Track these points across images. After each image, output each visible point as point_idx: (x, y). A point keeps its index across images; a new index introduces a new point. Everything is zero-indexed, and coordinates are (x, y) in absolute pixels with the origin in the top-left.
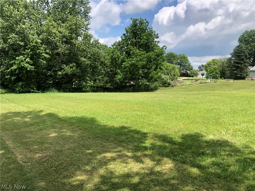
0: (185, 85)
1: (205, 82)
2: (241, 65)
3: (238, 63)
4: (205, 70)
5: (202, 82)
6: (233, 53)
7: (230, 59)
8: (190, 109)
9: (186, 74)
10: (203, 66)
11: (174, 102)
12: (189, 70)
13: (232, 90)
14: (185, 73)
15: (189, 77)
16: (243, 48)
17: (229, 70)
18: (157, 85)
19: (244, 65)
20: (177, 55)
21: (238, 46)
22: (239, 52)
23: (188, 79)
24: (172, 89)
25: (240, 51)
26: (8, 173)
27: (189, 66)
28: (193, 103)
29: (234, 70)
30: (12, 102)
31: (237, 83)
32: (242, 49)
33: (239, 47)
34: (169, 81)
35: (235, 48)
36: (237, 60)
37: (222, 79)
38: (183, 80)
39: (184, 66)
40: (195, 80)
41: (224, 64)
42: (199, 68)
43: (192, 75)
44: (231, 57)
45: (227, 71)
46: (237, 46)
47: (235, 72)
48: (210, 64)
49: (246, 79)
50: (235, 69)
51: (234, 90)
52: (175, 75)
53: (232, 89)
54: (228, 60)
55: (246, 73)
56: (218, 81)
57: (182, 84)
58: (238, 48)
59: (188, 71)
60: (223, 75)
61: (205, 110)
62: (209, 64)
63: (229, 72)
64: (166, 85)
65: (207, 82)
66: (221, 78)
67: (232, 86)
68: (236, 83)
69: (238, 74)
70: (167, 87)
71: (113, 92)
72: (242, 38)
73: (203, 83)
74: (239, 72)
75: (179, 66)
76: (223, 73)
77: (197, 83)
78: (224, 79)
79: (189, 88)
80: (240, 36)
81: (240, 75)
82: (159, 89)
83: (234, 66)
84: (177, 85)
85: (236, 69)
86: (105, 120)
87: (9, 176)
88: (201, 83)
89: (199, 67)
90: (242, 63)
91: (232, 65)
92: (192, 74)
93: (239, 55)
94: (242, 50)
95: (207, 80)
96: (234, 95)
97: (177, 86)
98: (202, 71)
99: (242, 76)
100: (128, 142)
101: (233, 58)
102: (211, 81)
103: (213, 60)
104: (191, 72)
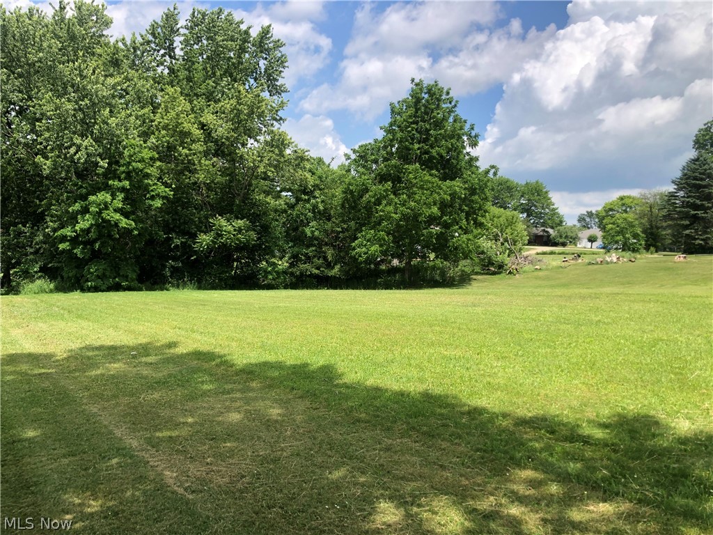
0: (547, 269)
1: (601, 262)
2: (704, 213)
3: (696, 207)
4: (599, 227)
5: (593, 260)
6: (681, 179)
7: (672, 195)
8: (588, 340)
9: (545, 239)
10: (590, 214)
11: (533, 320)
12: (552, 228)
13: (685, 285)
14: (541, 233)
15: (552, 246)
16: (709, 165)
17: (669, 226)
18: (466, 269)
20: (517, 184)
21: (693, 160)
22: (697, 174)
23: (552, 253)
24: (510, 282)
25: (700, 174)
26: (156, 521)
27: (554, 214)
28: (591, 322)
29: (686, 227)
30: (79, 317)
31: (695, 265)
32: (706, 167)
33: (697, 163)
34: (500, 258)
35: (685, 164)
36: (694, 197)
37: (652, 253)
38: (538, 254)
39: (539, 216)
40: (573, 256)
41: (653, 210)
42: (579, 221)
43: (561, 240)
44: (675, 189)
45: (665, 229)
46: (693, 158)
47: (687, 232)
48: (611, 210)
50: (688, 223)
51: (688, 284)
52: (515, 242)
53: (683, 282)
54: (667, 198)
56: (641, 259)
57: (537, 267)
58: (695, 164)
59: (549, 230)
60: (653, 241)
61: (633, 344)
62: (609, 210)
63: (669, 231)
64: (492, 267)
65: (607, 261)
66: (647, 248)
67: (681, 274)
68: (694, 263)
69: (698, 239)
70: (494, 273)
71: (347, 288)
72: (703, 135)
73: (597, 263)
74: (700, 233)
75: (525, 215)
76: (652, 234)
77: (580, 263)
78: (656, 252)
79: (559, 278)
80: (699, 131)
81: (702, 240)
82: (475, 280)
83: (686, 216)
84: (524, 269)
85: (691, 224)
86: (357, 370)
87: (164, 530)
88: (590, 264)
89: (581, 219)
90: (708, 206)
91: (680, 212)
92: (561, 237)
93: (699, 184)
94: (706, 170)
95: (608, 254)
96: (699, 299)
97: (524, 272)
98: (589, 228)
99: (708, 244)
100: (450, 436)
101: (681, 194)
102: (621, 259)
103: (622, 199)
104: (559, 231)
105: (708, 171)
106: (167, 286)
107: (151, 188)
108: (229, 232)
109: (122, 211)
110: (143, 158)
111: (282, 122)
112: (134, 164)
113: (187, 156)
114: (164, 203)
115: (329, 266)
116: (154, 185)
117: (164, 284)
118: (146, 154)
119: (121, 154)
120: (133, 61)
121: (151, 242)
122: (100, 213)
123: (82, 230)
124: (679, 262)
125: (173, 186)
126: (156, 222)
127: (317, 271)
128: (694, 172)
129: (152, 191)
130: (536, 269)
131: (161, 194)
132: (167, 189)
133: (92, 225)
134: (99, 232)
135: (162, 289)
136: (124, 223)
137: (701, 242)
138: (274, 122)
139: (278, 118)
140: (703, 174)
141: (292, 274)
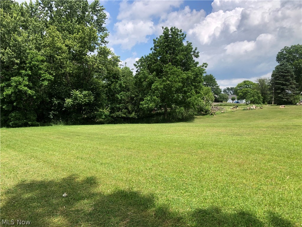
0: (227, 113)
1: (249, 109)
2: (286, 87)
3: (283, 85)
5: (245, 108)
10: (228, 89)
12: (217, 94)
15: (217, 102)
17: (272, 93)
18: (191, 113)
19: (290, 87)
22: (283, 71)
24: (212, 118)
25: (285, 70)
27: (218, 89)
29: (279, 93)
31: (290, 110)
32: (287, 67)
33: (283, 66)
34: (207, 108)
36: (282, 80)
37: (266, 105)
40: (234, 106)
43: (221, 100)
47: (280, 95)
48: (240, 87)
49: (297, 104)
55: (293, 97)
59: (215, 95)
64: (202, 112)
65: (251, 108)
67: (287, 114)
68: (288, 109)
69: (284, 98)
70: (204, 115)
73: (247, 110)
74: (285, 96)
79: (234, 117)
80: (279, 53)
81: (286, 99)
82: (196, 118)
83: (279, 89)
84: (217, 112)
85: (281, 92)
88: (244, 110)
90: (288, 84)
92: (221, 98)
93: (284, 75)
94: (287, 69)
97: (217, 114)
99: (289, 100)
102: (257, 107)
103: (245, 82)
104: (220, 96)
105: (288, 69)
106: (51, 123)
107: (42, 76)
108: (81, 98)
109: (28, 86)
110: (37, 59)
111: (106, 43)
112: (33, 62)
113: (60, 59)
114: (49, 83)
115: (130, 113)
116: (44, 74)
117: (50, 122)
118: (40, 58)
119: (26, 57)
120: (31, 13)
121: (43, 102)
122: (16, 86)
123: (6, 95)
124: (282, 108)
125: (54, 74)
126: (45, 92)
127: (124, 115)
128: (282, 70)
129: (43, 77)
130: (222, 112)
131: (48, 78)
132: (51, 76)
133: (12, 93)
134: (16, 97)
135: (49, 125)
136: (30, 92)
137: (285, 100)
138: (103, 43)
139: (104, 41)
140: (286, 70)
141: (112, 117)
